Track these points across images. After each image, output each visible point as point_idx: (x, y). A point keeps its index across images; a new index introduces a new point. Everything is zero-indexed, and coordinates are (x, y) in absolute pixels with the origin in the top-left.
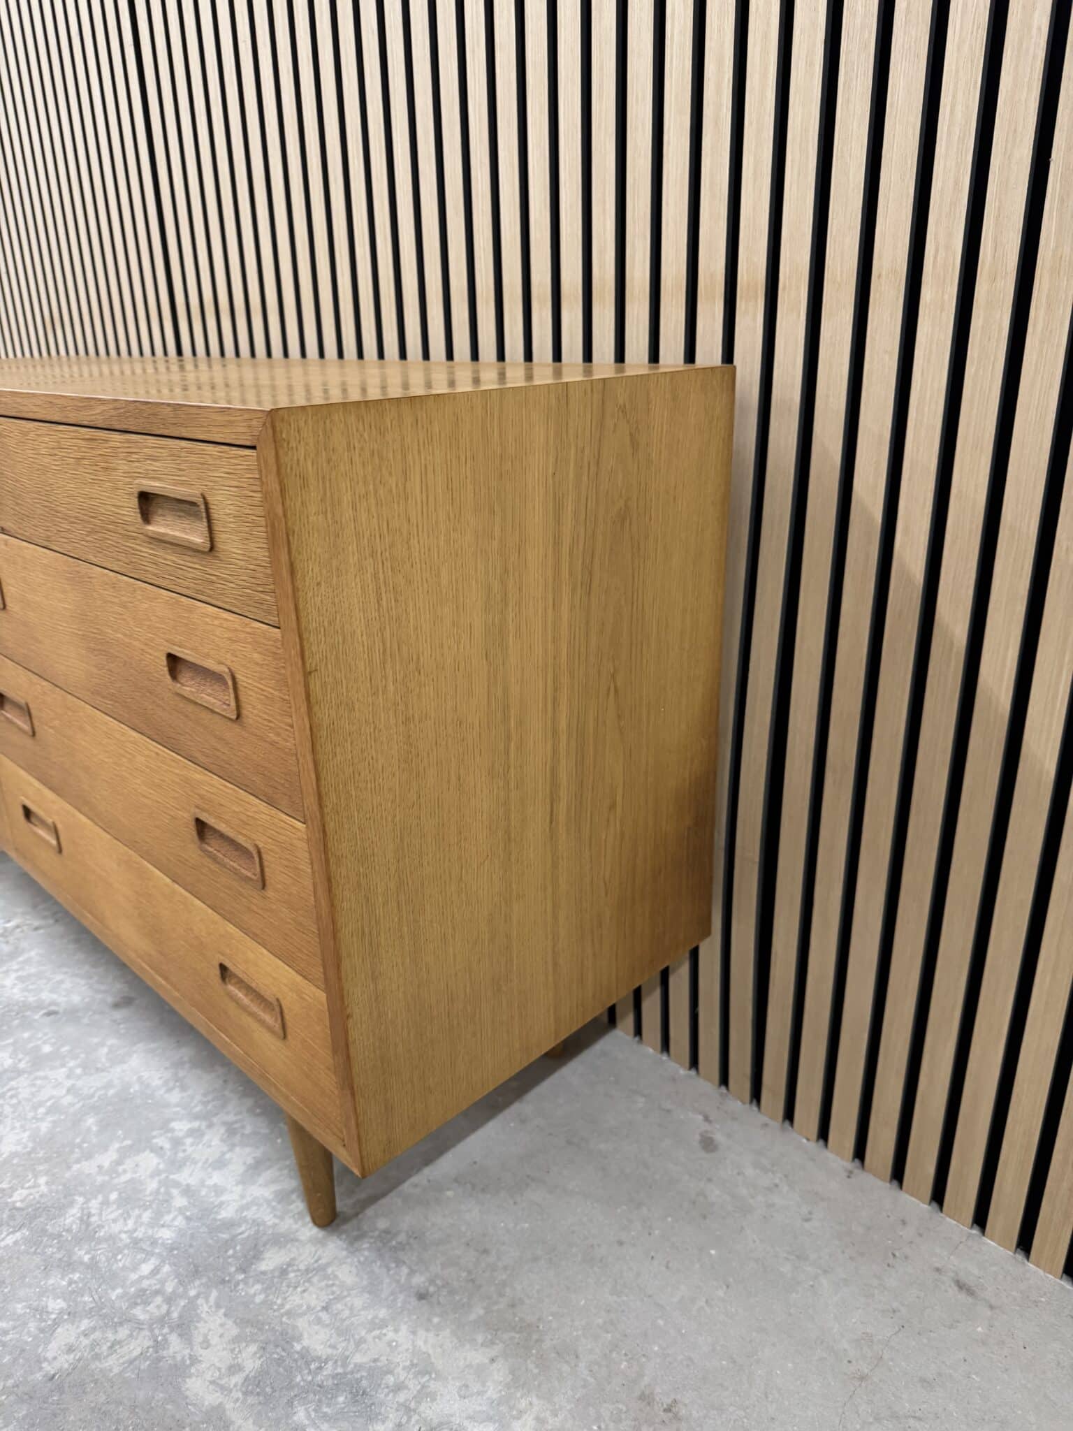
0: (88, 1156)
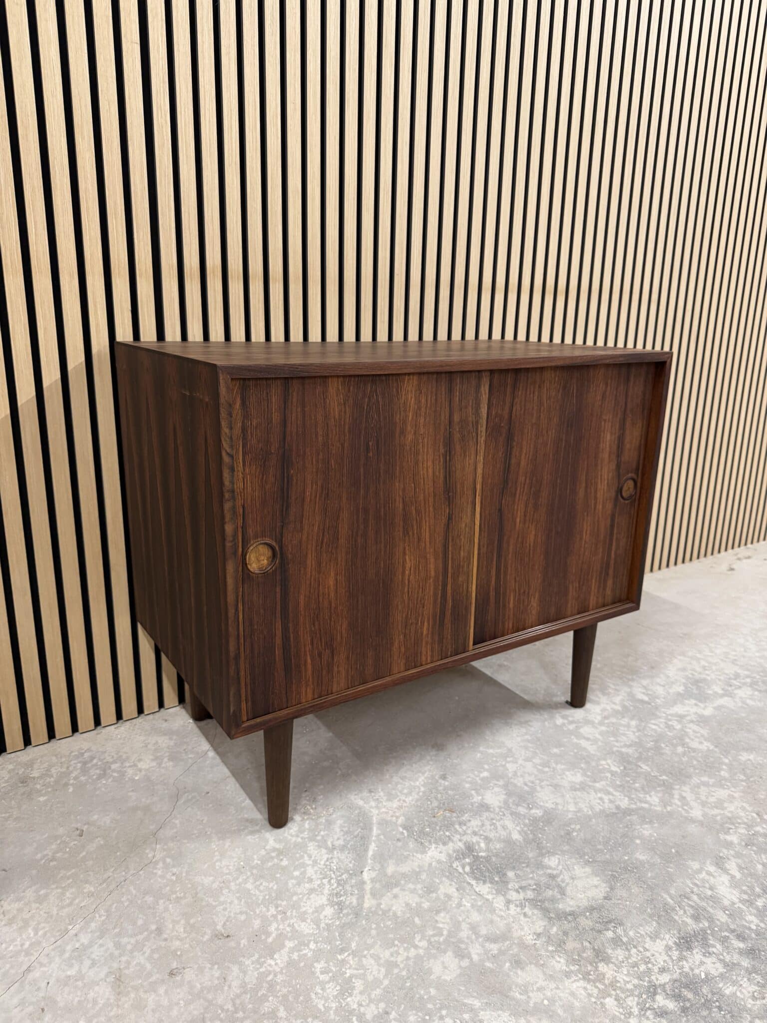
0: (585, 749)
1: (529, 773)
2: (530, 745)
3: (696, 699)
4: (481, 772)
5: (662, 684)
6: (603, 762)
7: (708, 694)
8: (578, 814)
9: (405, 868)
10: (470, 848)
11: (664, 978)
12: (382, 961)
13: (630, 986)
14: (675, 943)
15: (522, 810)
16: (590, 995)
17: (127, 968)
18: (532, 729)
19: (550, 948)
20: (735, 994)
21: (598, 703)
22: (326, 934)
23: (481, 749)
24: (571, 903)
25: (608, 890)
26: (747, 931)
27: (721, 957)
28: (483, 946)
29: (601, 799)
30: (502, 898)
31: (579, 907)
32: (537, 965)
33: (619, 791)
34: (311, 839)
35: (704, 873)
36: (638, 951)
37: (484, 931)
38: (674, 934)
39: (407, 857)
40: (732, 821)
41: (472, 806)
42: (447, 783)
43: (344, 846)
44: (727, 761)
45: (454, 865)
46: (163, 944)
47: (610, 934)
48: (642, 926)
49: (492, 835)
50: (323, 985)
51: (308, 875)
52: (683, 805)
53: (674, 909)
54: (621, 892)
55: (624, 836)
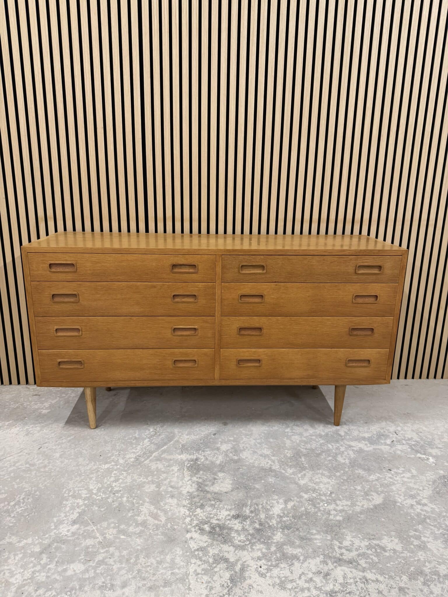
0: (285, 444)
1: (249, 444)
2: (263, 435)
3: (369, 442)
4: (230, 437)
5: (361, 431)
6: (286, 451)
7: (379, 442)
8: (251, 464)
9: (169, 457)
10: (197, 459)
11: (214, 521)
12: (133, 478)
13: (200, 518)
14: (233, 516)
15: (231, 454)
16: (184, 514)
17: (68, 452)
18: (271, 429)
19: (188, 497)
20: (234, 537)
21: (316, 429)
22: (125, 465)
23: (241, 429)
24: (211, 489)
25: (230, 490)
26: (266, 524)
27: (245, 526)
28: (167, 487)
29: (268, 463)
30: (189, 478)
31: (213, 491)
32: (177, 499)
33: (279, 463)
34: (149, 438)
35: (276, 501)
36: (217, 511)
37: (172, 484)
38: (236, 512)
39: (172, 454)
40: (314, 490)
41: (214, 447)
42: (213, 436)
43: (157, 444)
44: (347, 470)
45: (185, 462)
46: (81, 450)
47: (213, 502)
48: (228, 505)
49: (209, 458)
50: (111, 477)
51: (137, 448)
52: (301, 477)
53: (247, 506)
54: (234, 493)
55: (260, 478)
